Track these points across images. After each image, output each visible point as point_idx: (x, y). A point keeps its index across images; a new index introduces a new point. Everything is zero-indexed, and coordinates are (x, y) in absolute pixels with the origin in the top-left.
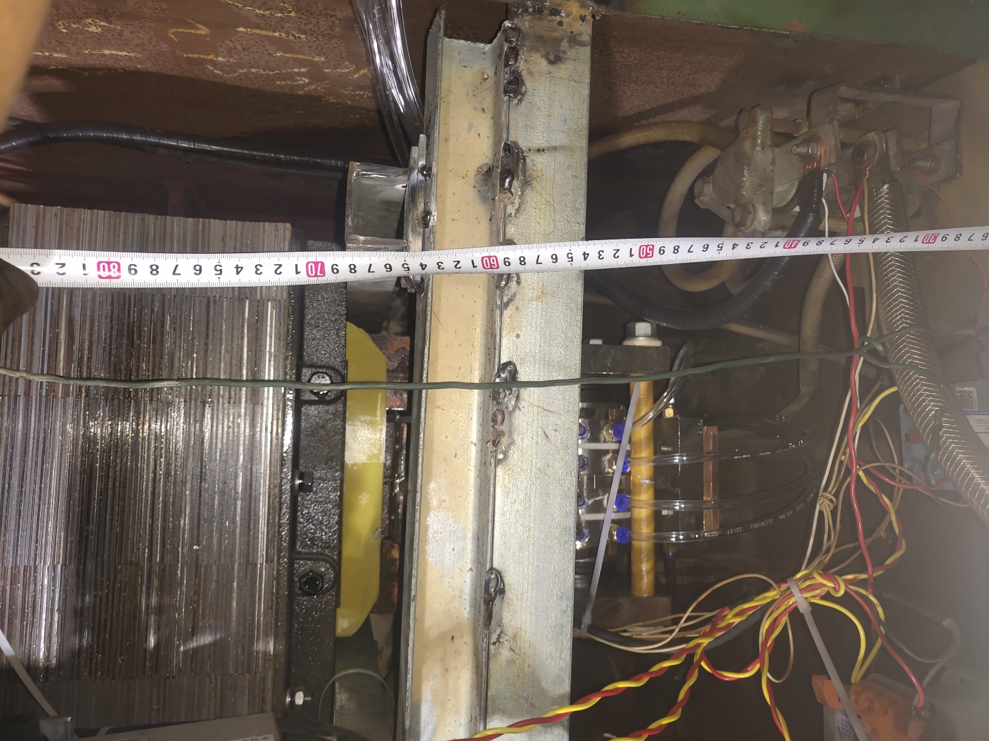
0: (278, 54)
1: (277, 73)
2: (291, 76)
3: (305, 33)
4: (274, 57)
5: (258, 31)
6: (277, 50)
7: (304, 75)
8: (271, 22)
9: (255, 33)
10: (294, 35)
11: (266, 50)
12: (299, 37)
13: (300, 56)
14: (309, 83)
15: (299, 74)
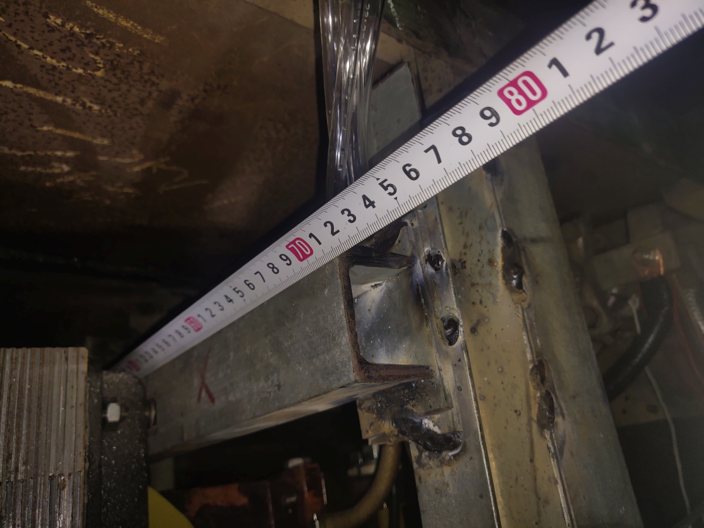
0: (45, 128)
1: (29, 155)
2: (47, 162)
3: (102, 103)
4: (38, 131)
5: (32, 90)
6: (46, 123)
7: (66, 161)
8: (60, 79)
9: (25, 92)
10: (83, 105)
11: (30, 120)
12: (90, 108)
13: (76, 135)
14: (68, 173)
15: (61, 160)
